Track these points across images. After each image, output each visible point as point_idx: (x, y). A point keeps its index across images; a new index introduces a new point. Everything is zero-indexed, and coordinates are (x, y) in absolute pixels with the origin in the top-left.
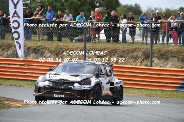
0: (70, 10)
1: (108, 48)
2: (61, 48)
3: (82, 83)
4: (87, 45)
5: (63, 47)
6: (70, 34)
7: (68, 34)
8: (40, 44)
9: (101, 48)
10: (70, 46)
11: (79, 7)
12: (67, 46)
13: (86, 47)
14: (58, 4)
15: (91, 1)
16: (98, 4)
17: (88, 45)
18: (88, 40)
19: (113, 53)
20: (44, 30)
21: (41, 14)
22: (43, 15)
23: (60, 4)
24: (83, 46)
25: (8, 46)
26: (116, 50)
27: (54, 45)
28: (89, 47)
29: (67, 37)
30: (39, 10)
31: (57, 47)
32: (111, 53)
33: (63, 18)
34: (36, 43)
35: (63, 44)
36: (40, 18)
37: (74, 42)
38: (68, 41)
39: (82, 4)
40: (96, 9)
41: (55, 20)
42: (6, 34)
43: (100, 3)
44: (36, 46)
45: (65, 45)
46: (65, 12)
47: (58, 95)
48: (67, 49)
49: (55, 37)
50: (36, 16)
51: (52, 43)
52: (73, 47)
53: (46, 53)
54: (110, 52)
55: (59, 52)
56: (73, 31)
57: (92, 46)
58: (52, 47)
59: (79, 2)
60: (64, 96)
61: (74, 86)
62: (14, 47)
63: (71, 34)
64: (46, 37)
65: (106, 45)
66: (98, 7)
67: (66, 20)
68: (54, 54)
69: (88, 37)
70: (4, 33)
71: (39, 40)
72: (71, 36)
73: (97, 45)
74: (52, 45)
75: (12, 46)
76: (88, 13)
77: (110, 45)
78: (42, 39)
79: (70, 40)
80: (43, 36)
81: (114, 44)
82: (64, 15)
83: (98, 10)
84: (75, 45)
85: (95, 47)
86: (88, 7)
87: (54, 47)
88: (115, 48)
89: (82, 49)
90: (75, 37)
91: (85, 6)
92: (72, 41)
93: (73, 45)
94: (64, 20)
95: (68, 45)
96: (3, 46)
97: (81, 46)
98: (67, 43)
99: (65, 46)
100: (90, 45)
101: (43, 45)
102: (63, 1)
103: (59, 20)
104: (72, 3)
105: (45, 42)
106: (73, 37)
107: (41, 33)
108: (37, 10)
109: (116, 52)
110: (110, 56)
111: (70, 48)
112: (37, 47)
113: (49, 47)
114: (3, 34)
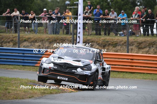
0: (115, 8)
1: (148, 41)
2: (107, 41)
3: (84, 68)
4: (129, 39)
5: (109, 40)
6: (114, 29)
7: (113, 29)
8: (89, 38)
9: (141, 41)
10: (115, 39)
11: (123, 6)
12: (113, 40)
13: (129, 40)
14: (104, 4)
15: (133, 1)
16: (139, 4)
17: (131, 39)
18: (131, 34)
19: (152, 45)
20: (93, 26)
21: (90, 12)
22: (92, 13)
23: (106, 4)
24: (126, 39)
25: (62, 40)
26: (155, 42)
27: (101, 39)
28: (132, 40)
29: (113, 31)
30: (88, 9)
31: (104, 40)
32: (151, 45)
33: (109, 15)
34: (86, 37)
35: (109, 37)
36: (89, 16)
37: (119, 36)
38: (113, 35)
39: (125, 4)
40: (137, 8)
41: (102, 17)
42: (60, 29)
43: (141, 2)
44: (86, 39)
45: (111, 38)
46: (111, 10)
47: (61, 78)
48: (112, 42)
49: (102, 32)
50: (86, 14)
51: (99, 37)
52: (118, 40)
53: (94, 46)
54: (149, 44)
55: (106, 44)
56: (118, 27)
57: (134, 39)
58: (99, 41)
59: (123, 2)
60: (67, 79)
61: (77, 71)
62: (67, 41)
63: (116, 29)
64: (94, 32)
65: (146, 38)
66: (139, 6)
67: (111, 17)
68: (101, 47)
69: (131, 31)
70: (59, 29)
71: (89, 35)
72: (116, 31)
73: (138, 38)
74: (100, 39)
75: (65, 40)
76: (130, 11)
77: (150, 39)
78: (91, 34)
79: (114, 34)
80: (92, 31)
81: (153, 37)
82: (110, 13)
83: (138, 8)
84: (119, 38)
85: (137, 40)
86: (130, 6)
87: (102, 40)
88: (153, 41)
89: (126, 42)
90: (120, 32)
91: (128, 5)
92: (116, 35)
93: (118, 39)
94: (110, 17)
95: (114, 38)
96: (58, 40)
97: (124, 39)
98: (112, 37)
99: (111, 40)
100: (132, 39)
101: (92, 39)
102: (109, 1)
103: (105, 18)
104: (117, 2)
105: (93, 36)
106: (118, 31)
107: (91, 28)
108: (87, 9)
109: (154, 44)
110: (149, 48)
111: (115, 41)
112: (87, 41)
113: (97, 40)
114: (57, 29)
